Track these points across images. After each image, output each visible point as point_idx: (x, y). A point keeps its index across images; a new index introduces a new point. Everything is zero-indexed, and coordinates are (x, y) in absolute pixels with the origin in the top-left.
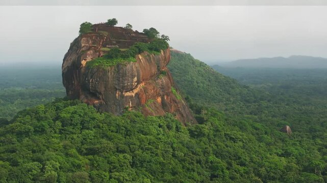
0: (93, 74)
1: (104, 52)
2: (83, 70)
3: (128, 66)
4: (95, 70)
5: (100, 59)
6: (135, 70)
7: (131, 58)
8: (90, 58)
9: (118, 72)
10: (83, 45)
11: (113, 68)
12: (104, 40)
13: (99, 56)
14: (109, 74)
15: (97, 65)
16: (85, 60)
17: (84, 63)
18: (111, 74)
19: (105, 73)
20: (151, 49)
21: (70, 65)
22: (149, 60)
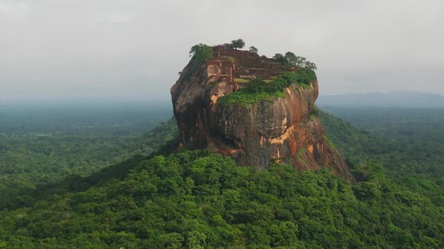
0: (229, 115)
1: (240, 84)
2: (213, 109)
3: (276, 104)
4: (231, 108)
5: (238, 94)
6: (284, 108)
7: (278, 93)
8: (222, 93)
9: (263, 112)
10: (210, 75)
11: (256, 106)
12: (234, 69)
13: (234, 90)
14: (251, 114)
15: (234, 101)
16: (216, 95)
17: (214, 99)
18: (254, 114)
19: (245, 112)
20: (299, 81)
21: (191, 102)
22: (298, 96)
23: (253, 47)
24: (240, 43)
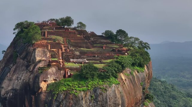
0: (60, 103)
1: (71, 69)
2: (43, 96)
3: (110, 92)
4: (62, 96)
5: (69, 81)
6: (118, 96)
7: (112, 79)
8: (52, 79)
9: (96, 100)
10: (38, 59)
11: (89, 94)
12: (64, 51)
13: (64, 77)
14: (84, 102)
15: (65, 89)
16: (45, 81)
17: (43, 86)
18: (86, 102)
19: (77, 100)
20: (133, 65)
21: (18, 88)
22: (132, 81)
23: (80, 23)
24: (68, 21)
